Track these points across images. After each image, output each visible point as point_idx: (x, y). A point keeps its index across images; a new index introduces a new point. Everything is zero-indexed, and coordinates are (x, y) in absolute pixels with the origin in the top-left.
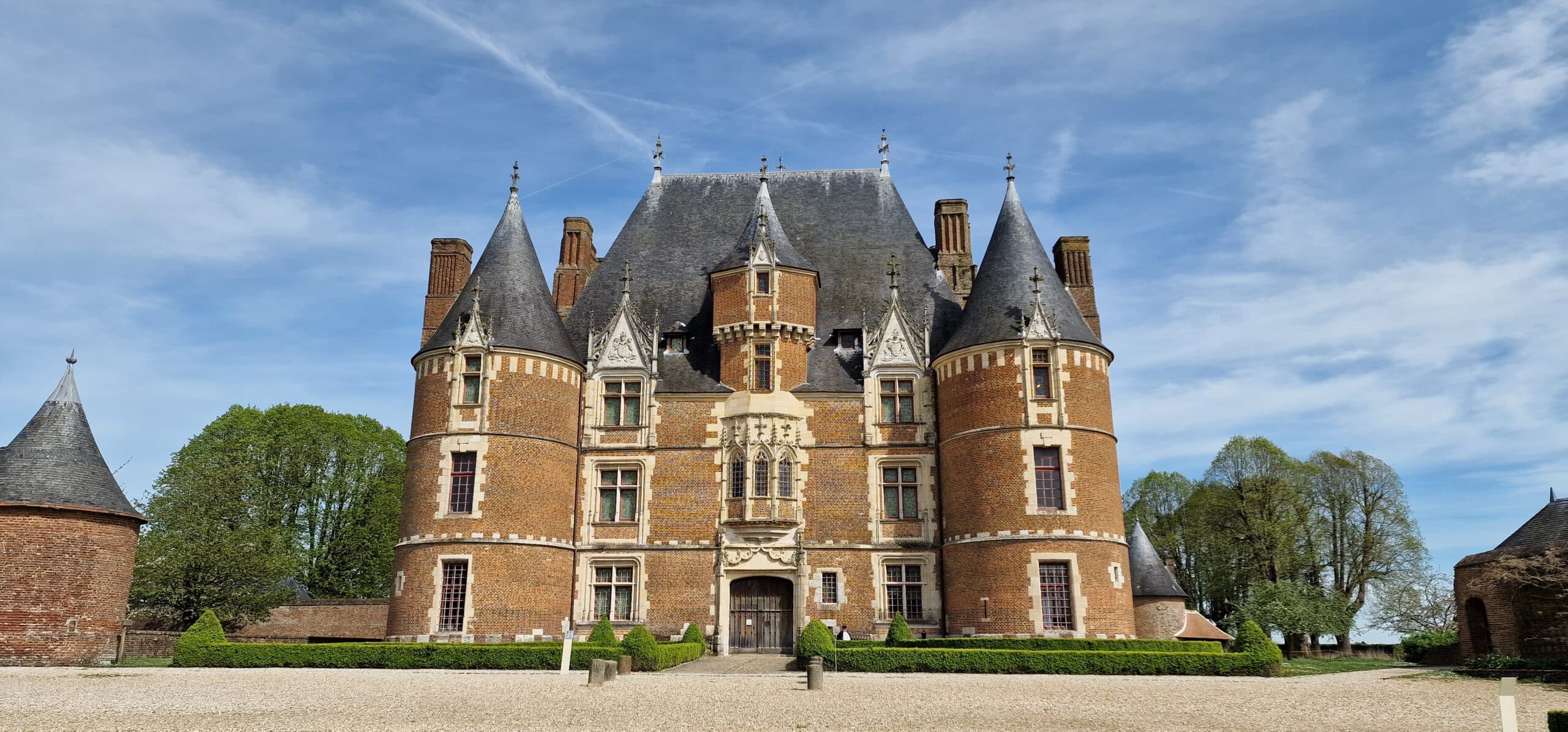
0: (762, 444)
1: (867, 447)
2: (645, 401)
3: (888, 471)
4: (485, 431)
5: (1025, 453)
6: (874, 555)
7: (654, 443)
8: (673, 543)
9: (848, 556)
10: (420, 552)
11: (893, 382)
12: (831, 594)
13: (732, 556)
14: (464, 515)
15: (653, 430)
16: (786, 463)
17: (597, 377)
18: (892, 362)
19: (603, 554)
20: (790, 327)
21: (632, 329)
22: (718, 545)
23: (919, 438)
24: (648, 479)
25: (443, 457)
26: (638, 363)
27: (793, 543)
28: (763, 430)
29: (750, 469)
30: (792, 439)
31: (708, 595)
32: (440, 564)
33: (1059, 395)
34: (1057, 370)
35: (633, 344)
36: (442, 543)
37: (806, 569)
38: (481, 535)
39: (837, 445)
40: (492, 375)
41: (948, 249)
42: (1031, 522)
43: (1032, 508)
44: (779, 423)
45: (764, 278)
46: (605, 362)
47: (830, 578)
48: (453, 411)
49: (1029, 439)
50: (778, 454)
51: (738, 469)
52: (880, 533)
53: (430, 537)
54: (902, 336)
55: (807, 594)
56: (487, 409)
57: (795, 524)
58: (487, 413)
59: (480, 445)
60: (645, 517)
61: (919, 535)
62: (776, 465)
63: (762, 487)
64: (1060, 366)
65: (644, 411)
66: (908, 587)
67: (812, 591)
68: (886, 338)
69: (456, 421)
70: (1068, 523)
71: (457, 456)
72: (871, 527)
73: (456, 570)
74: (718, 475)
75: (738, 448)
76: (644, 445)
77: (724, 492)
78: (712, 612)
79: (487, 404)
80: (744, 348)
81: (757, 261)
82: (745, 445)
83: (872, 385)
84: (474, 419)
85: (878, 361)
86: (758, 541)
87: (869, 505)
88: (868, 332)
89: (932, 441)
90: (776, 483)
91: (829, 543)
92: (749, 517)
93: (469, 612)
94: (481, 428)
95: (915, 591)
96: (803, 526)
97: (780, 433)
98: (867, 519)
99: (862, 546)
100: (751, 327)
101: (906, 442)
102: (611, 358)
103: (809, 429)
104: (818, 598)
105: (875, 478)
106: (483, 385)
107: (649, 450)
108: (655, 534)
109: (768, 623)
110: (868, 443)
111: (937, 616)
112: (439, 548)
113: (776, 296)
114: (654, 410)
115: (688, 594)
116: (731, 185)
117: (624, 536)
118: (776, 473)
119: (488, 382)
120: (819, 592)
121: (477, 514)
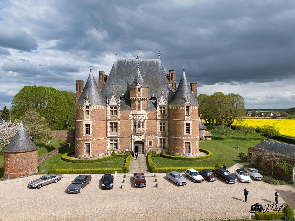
0: (139, 120)
1: (157, 120)
2: (118, 111)
3: (161, 124)
4: (91, 120)
5: (184, 124)
6: (158, 138)
7: (120, 119)
8: (124, 136)
9: (153, 138)
10: (81, 141)
11: (162, 107)
12: (151, 144)
13: (134, 138)
14: (88, 135)
15: (120, 116)
16: (143, 122)
17: (109, 106)
18: (162, 104)
19: (112, 138)
20: (144, 98)
21: (115, 98)
22: (131, 136)
23: (166, 118)
24: (119, 125)
25: (84, 125)
26: (116, 104)
27: (144, 136)
28: (139, 117)
29: (137, 124)
30: (144, 118)
31: (130, 145)
32: (85, 144)
33: (190, 115)
34: (190, 110)
35: (115, 100)
36: (85, 140)
37: (147, 140)
38: (92, 139)
39: (152, 119)
40: (91, 110)
41: (171, 79)
42: (185, 136)
43: (185, 134)
44: (142, 116)
45: (139, 89)
46: (110, 104)
47: (150, 142)
48: (85, 117)
49: (185, 122)
50: (142, 121)
51: (135, 124)
52: (159, 134)
53: (83, 139)
54: (164, 100)
55: (147, 144)
56: (91, 116)
57: (145, 133)
58: (91, 117)
59: (90, 123)
60: (119, 131)
61: (165, 134)
62: (142, 123)
63: (139, 127)
64: (191, 110)
65: (118, 113)
66: (163, 143)
67: (148, 144)
68: (161, 100)
69: (86, 119)
70: (190, 136)
71: (86, 125)
72: (158, 133)
73: (88, 145)
74: (131, 124)
75: (135, 120)
76: (118, 119)
77: (133, 127)
78: (131, 148)
79: (91, 115)
80: (136, 102)
81: (138, 86)
82: (136, 120)
83: (158, 109)
84: (89, 118)
85: (159, 104)
86: (138, 136)
87: (157, 129)
88: (158, 99)
89: (168, 119)
90: (142, 126)
91: (150, 136)
92: (137, 132)
93: (91, 152)
94: (90, 120)
95: (164, 143)
96: (146, 133)
97: (142, 117)
98: (157, 132)
99: (156, 136)
100: (137, 99)
101: (164, 118)
102: (111, 103)
103: (147, 116)
104: (148, 145)
105: (158, 125)
106: (90, 112)
107: (119, 120)
108: (121, 134)
109: (140, 148)
110: (157, 119)
111: (168, 148)
112: (84, 141)
113: (142, 93)
114: (120, 113)
115: (127, 145)
116: (130, 62)
117: (115, 135)
118: (142, 125)
119: (91, 111)
120: (149, 144)
121: (91, 135)
